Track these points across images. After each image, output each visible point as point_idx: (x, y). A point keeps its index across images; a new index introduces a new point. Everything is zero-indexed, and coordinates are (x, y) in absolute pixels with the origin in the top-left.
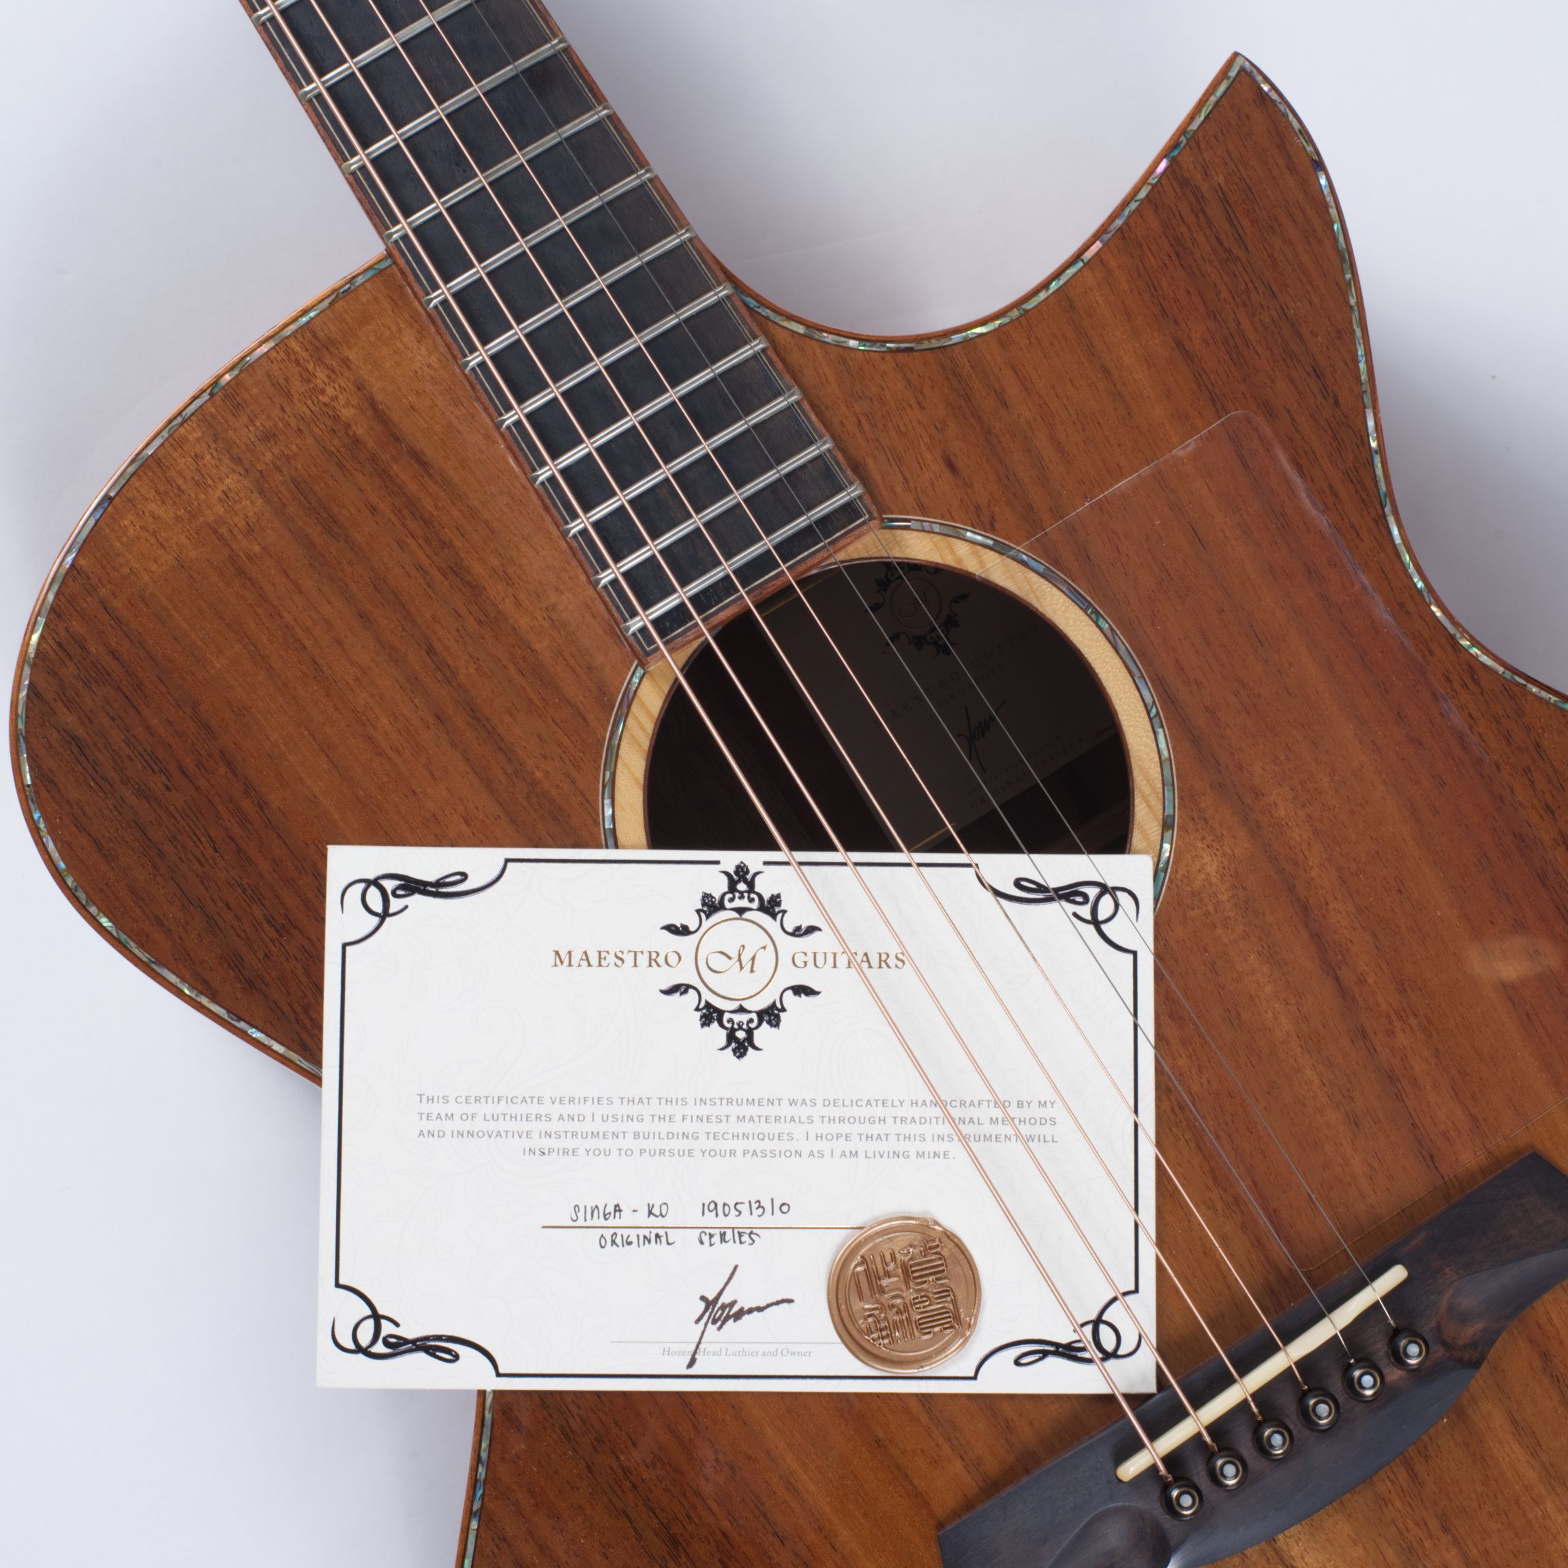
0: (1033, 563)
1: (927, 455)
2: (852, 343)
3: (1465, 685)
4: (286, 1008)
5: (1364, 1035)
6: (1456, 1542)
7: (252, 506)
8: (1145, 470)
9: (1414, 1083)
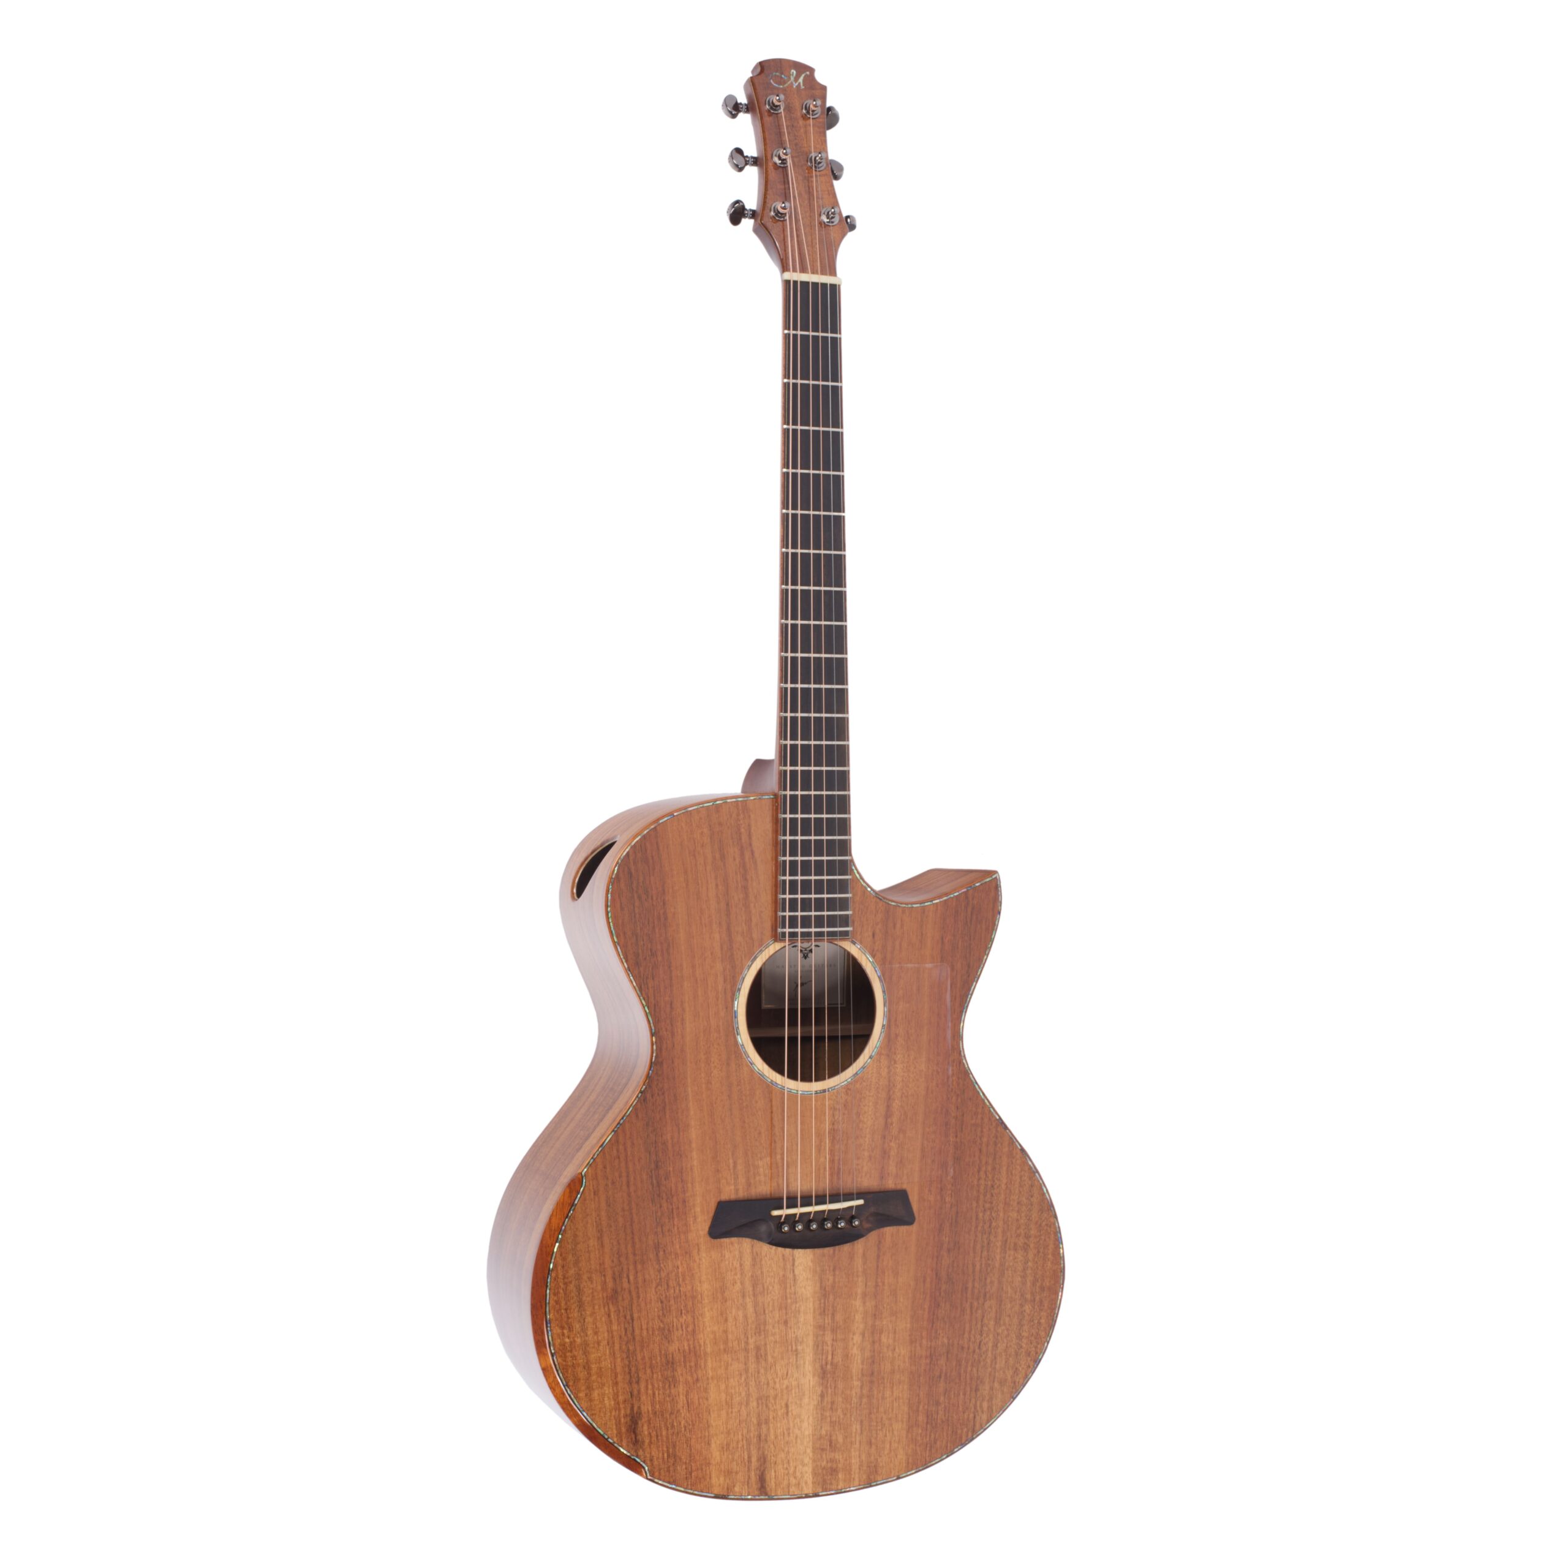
0: (878, 972)
1: (870, 929)
2: (869, 889)
3: (956, 1065)
4: (642, 975)
5: (885, 1138)
6: (834, 1275)
7: (707, 840)
8: (916, 965)
9: (889, 1156)
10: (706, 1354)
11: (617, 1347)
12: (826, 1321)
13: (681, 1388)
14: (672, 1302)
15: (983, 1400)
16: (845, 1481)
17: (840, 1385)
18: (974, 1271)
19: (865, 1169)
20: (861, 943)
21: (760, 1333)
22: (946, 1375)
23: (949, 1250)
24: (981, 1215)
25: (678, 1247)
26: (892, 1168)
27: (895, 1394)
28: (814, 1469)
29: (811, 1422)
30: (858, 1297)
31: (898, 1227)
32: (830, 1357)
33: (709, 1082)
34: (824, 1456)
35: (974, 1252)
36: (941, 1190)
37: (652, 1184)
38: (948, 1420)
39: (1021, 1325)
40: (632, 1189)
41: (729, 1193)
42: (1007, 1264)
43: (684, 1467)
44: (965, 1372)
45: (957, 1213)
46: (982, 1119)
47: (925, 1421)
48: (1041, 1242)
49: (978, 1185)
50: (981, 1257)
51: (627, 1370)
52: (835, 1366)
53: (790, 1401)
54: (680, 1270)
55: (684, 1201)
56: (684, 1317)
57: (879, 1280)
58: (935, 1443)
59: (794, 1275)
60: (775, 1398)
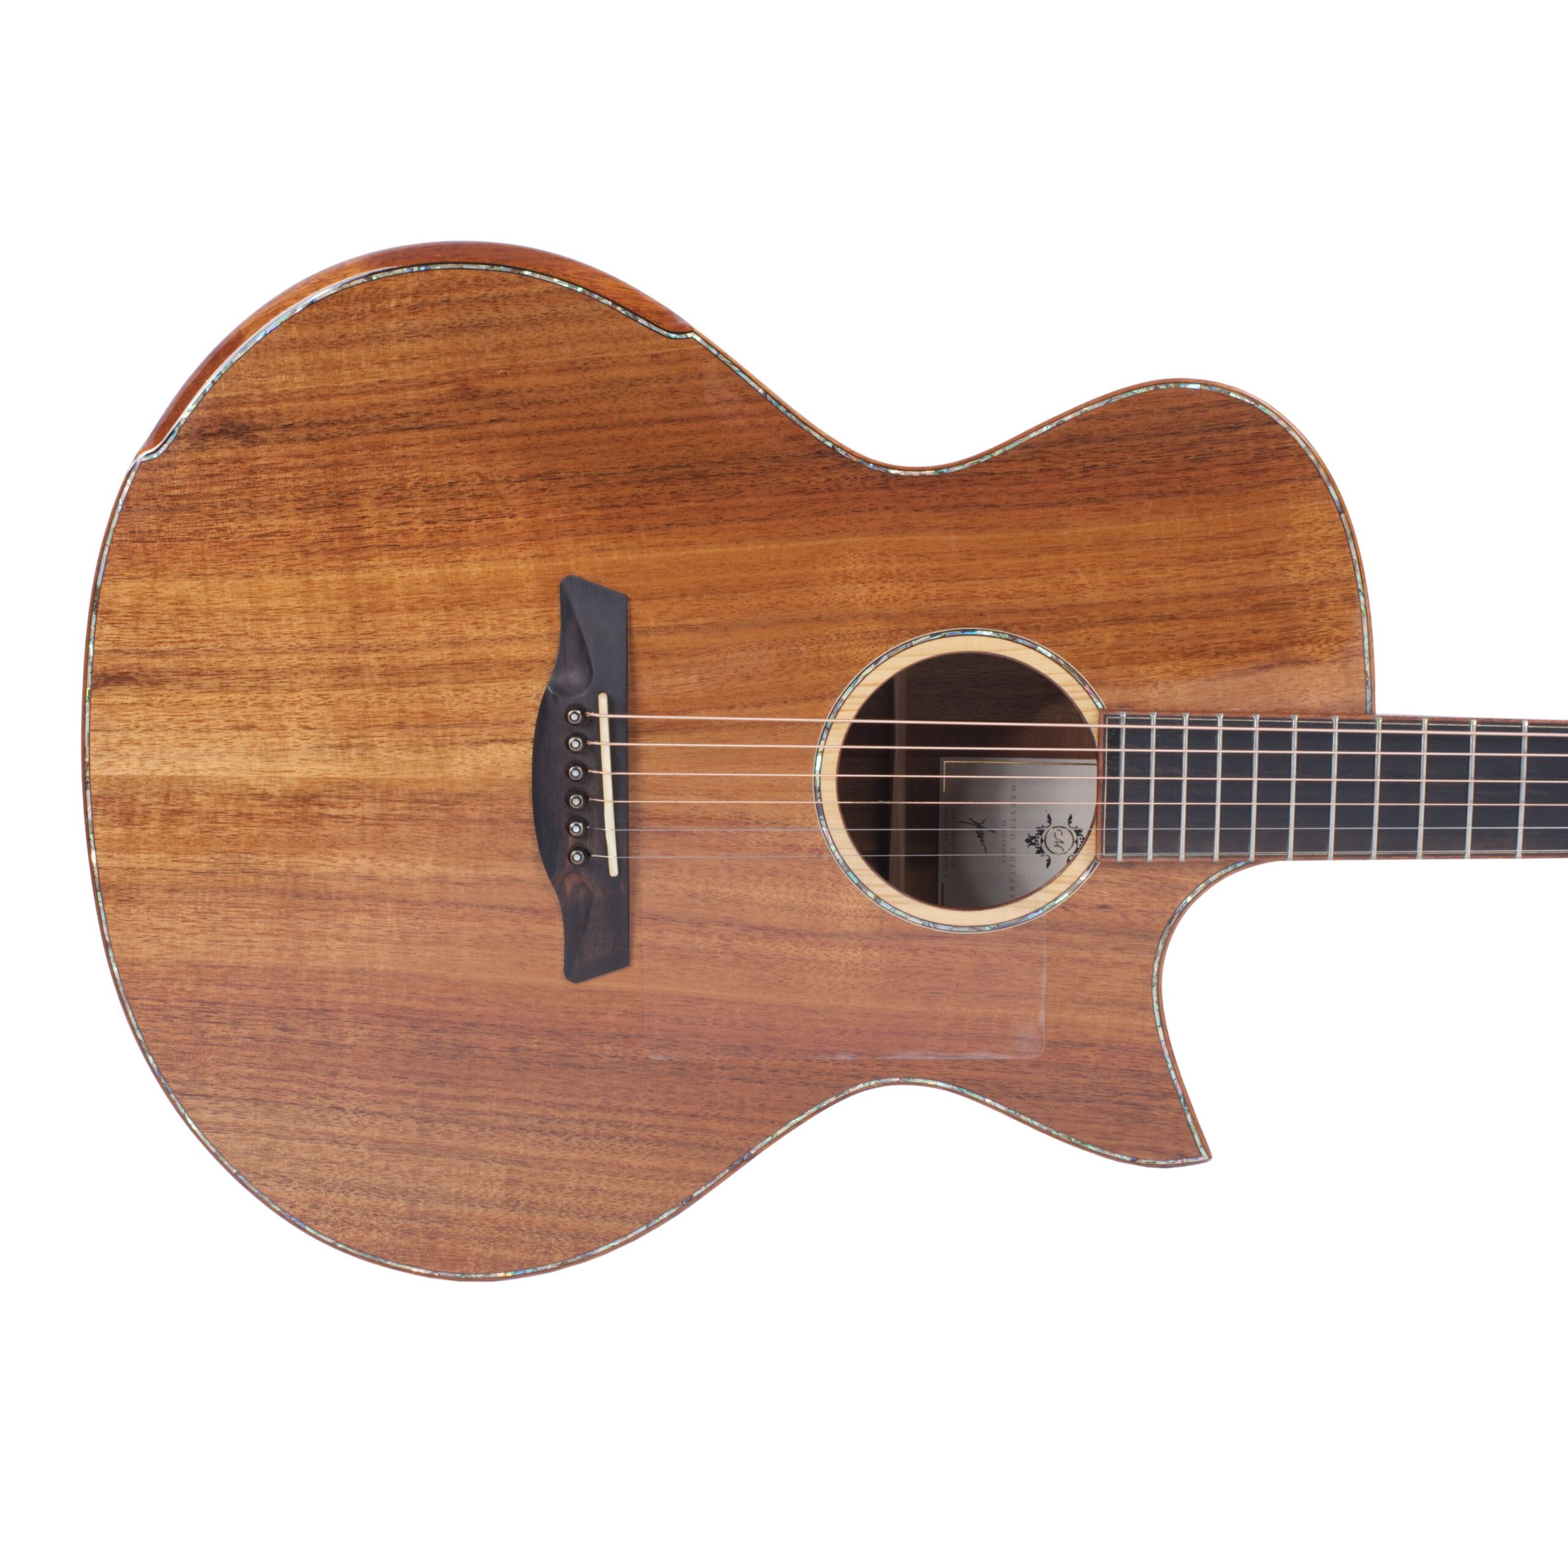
0: (1035, 915)
1: (1115, 899)
2: (1189, 899)
3: (854, 1070)
4: (1049, 449)
5: (727, 925)
6: (481, 821)
7: (1294, 577)
8: (1043, 992)
9: (692, 933)
10: (353, 569)
11: (376, 399)
12: (398, 805)
13: (294, 522)
14: (450, 505)
15: (237, 1114)
16: (109, 840)
17: (281, 832)
18: (473, 1098)
19: (672, 885)
20: (1090, 882)
21: (385, 675)
22: (288, 1040)
23: (514, 1049)
24: (576, 1114)
25: (550, 516)
26: (672, 938)
27: (258, 939)
28: (133, 779)
29: (218, 773)
30: (439, 869)
31: (562, 949)
32: (332, 811)
33: (846, 578)
34: (156, 800)
35: (507, 1101)
36: (626, 1037)
37: (665, 468)
38: (205, 1044)
39: (369, 1190)
40: (661, 428)
41: (644, 614)
42: (483, 1165)
43: (154, 527)
44: (291, 1079)
45: (582, 1067)
46: (752, 1120)
47: (206, 999)
48: (519, 1235)
49: (630, 1111)
50: (498, 1114)
51: (333, 418)
52: (316, 821)
53: (259, 733)
54: (508, 520)
55: (632, 529)
56: (422, 529)
57: (467, 910)
58: (166, 1018)
59: (485, 743)
60: (267, 705)
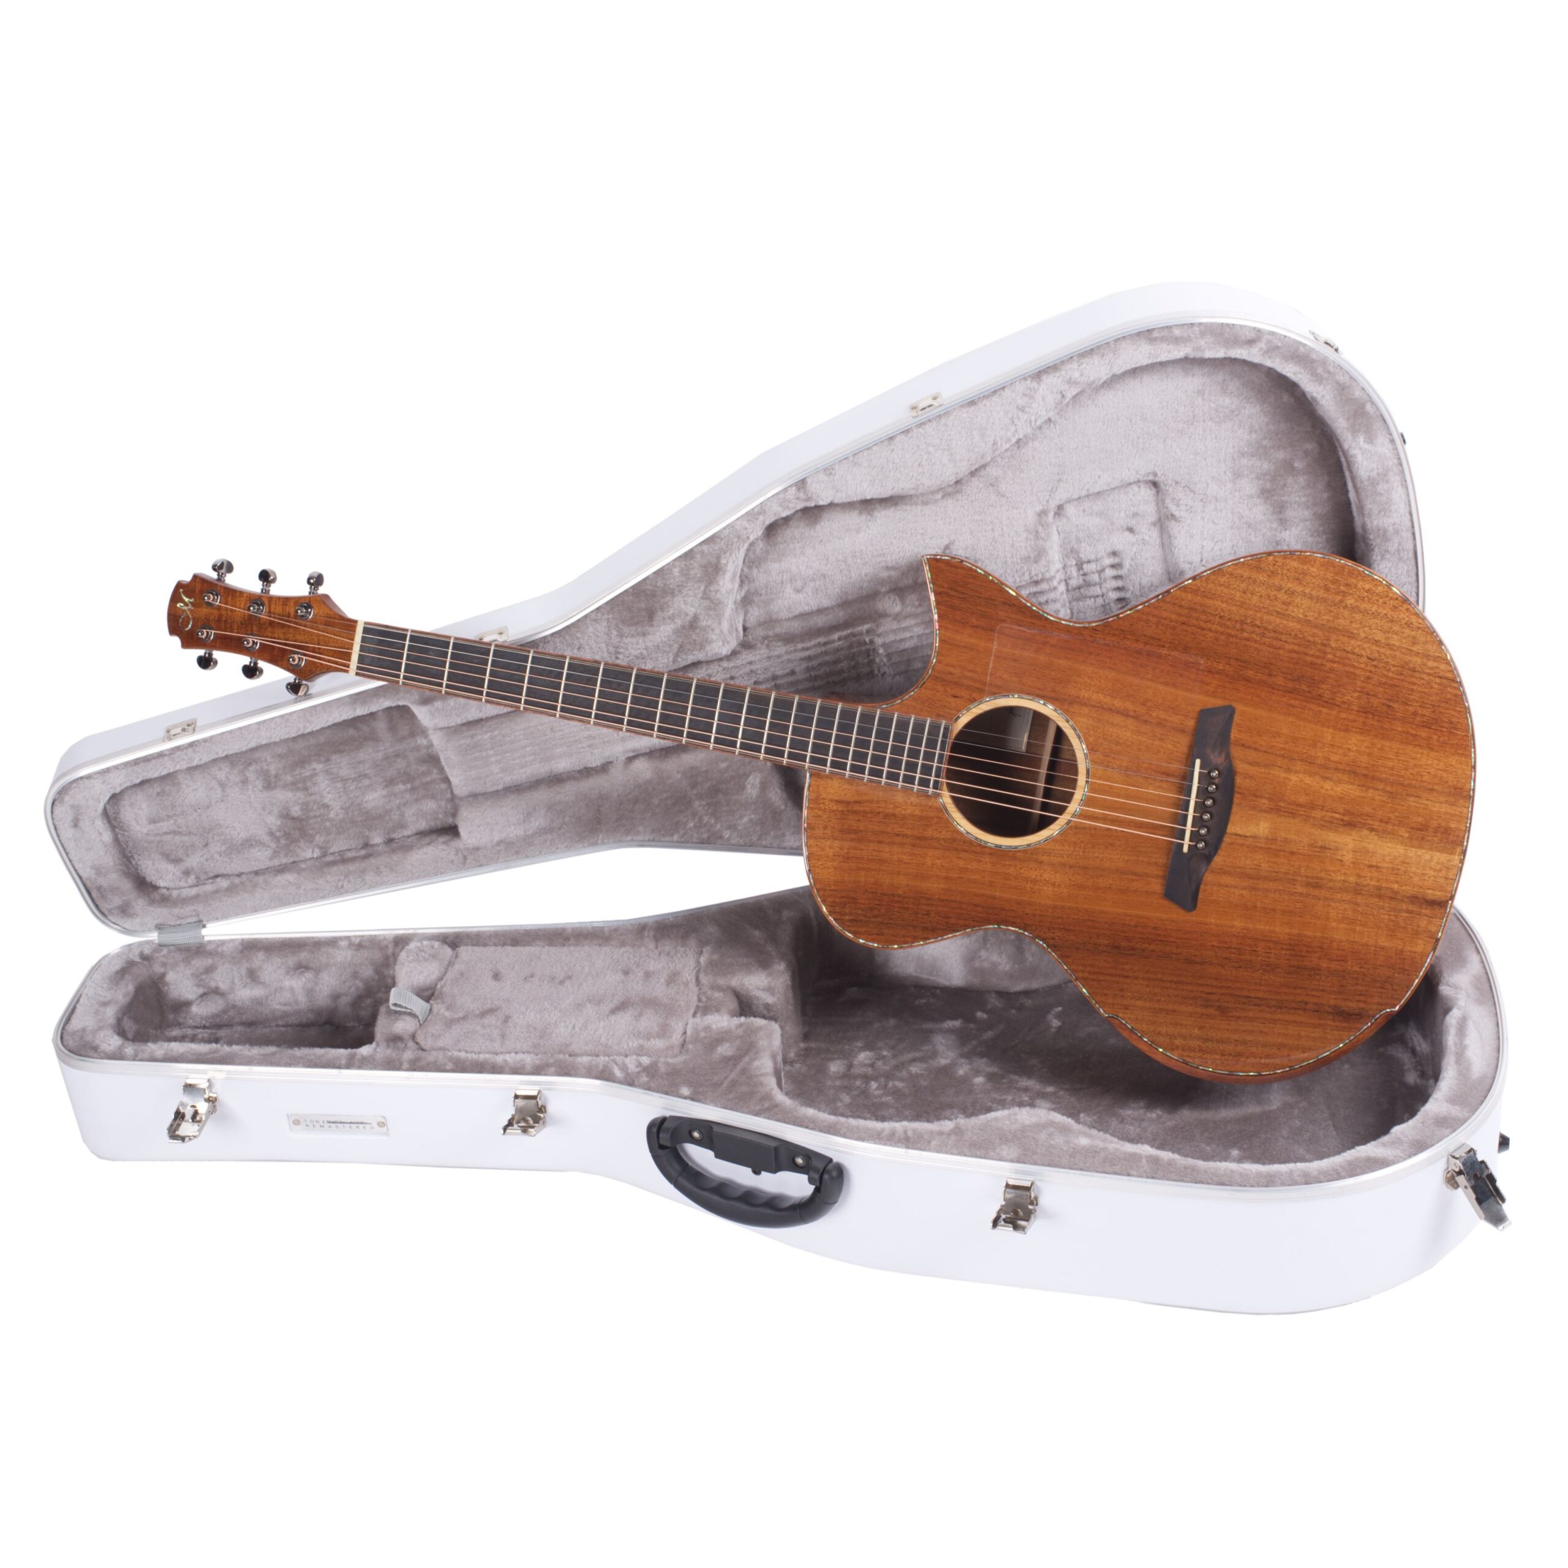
0: (990, 699)
1: (949, 700)
3: (1096, 633)
5: (1146, 721)
6: (1261, 797)
7: (837, 844)
8: (992, 658)
9: (1165, 720)
10: (1299, 935)
11: (1268, 1016)
12: (1302, 813)
13: (1324, 964)
14: (1243, 957)
15: (1425, 665)
16: (1458, 822)
17: (1367, 809)
18: (1295, 652)
19: (1170, 746)
20: (959, 711)
21: (1294, 880)
22: (1389, 700)
23: (1270, 675)
24: (1245, 635)
25: (1194, 942)
26: (1175, 719)
27: (1392, 757)
28: (1439, 851)
29: (1394, 846)
30: (1289, 776)
31: (1234, 724)
32: (1337, 816)
33: (1054, 884)
34: (1430, 838)
35: (1279, 648)
36: (1210, 672)
37: (1133, 955)
38: (1434, 706)
39: (1365, 612)
40: (1130, 974)
41: (1157, 886)
42: (1300, 616)
43: (1397, 975)
44: (1392, 679)
45: (1236, 659)
46: (1154, 616)
47: (1427, 730)
48: (1289, 574)
49: (1216, 632)
50: (1286, 642)
51: (1293, 1011)
52: (1347, 812)
53: (1366, 862)
54: (1215, 944)
55: (1154, 928)
56: (1260, 949)
57: (1279, 753)
58: (1451, 723)
59: (1251, 836)
60: (1359, 876)
